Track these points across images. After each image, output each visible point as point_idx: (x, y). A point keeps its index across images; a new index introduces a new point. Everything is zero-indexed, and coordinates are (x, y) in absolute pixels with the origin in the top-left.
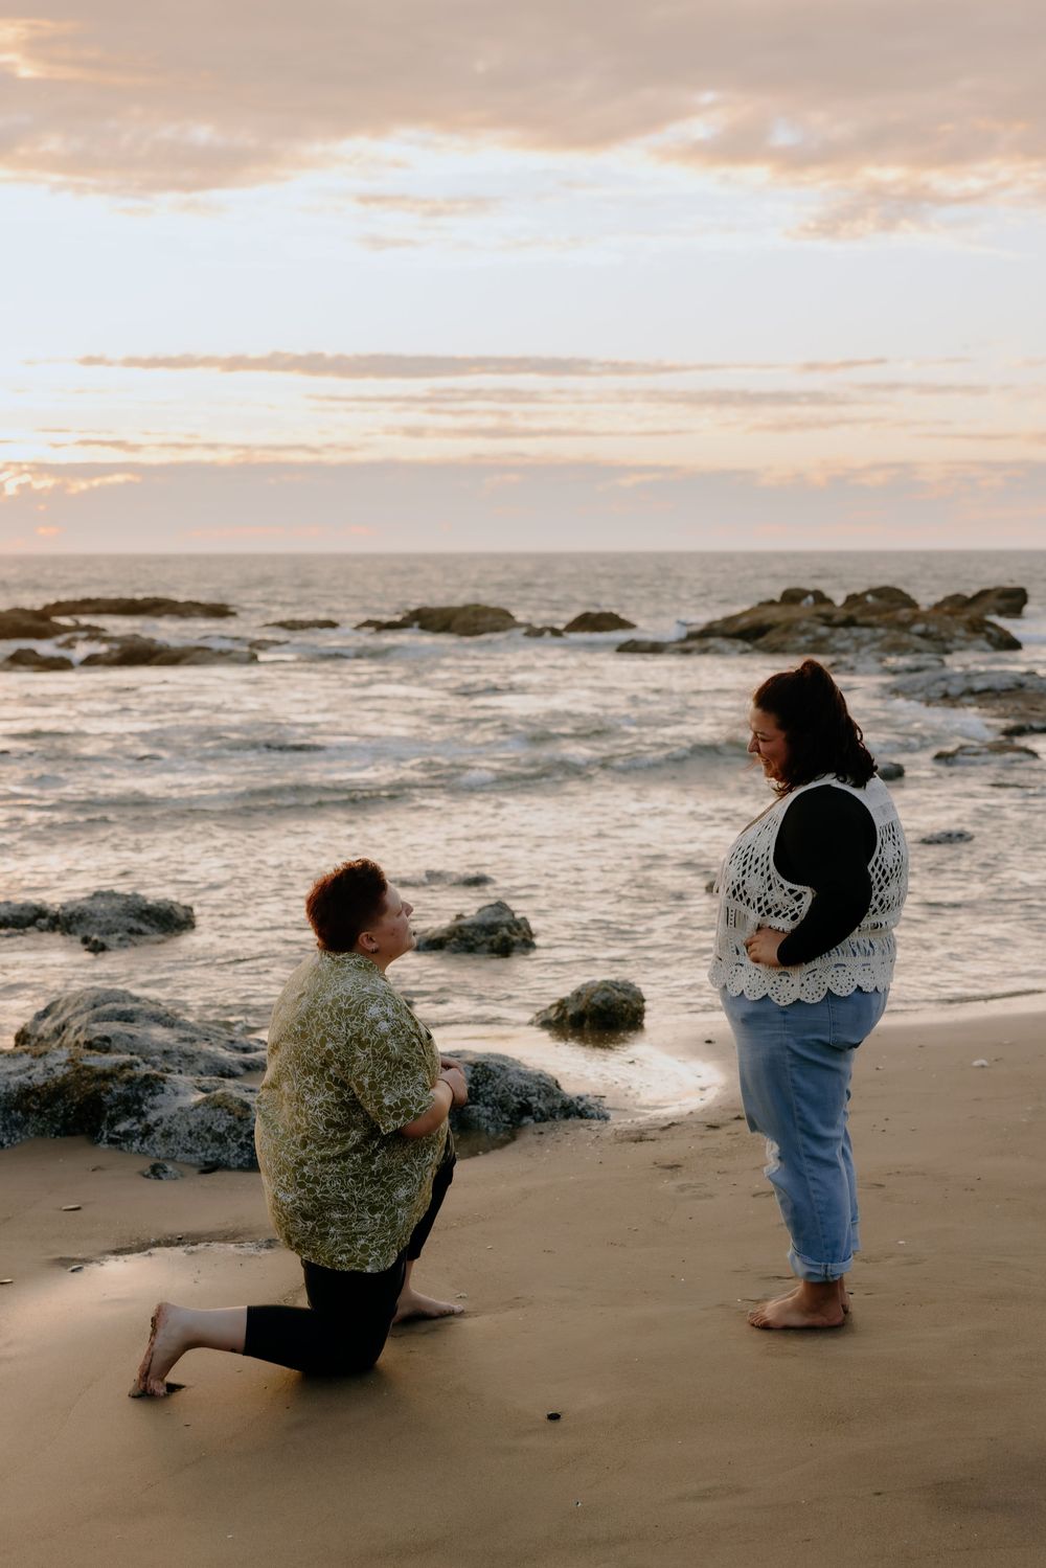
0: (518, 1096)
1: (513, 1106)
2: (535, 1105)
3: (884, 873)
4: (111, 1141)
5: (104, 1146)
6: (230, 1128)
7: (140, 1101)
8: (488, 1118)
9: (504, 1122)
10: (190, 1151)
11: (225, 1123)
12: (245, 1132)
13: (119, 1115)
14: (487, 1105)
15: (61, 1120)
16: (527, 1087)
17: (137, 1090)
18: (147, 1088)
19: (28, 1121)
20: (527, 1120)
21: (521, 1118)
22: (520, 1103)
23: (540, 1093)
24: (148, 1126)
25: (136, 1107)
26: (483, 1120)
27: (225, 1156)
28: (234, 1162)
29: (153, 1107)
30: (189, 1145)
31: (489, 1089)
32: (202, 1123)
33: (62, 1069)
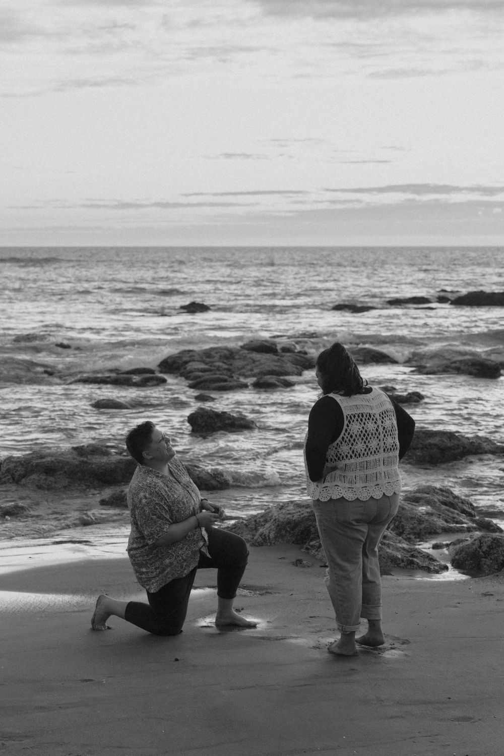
1: (500, 561)
3: (351, 437)
13: (315, 538)
15: (295, 537)
19: (285, 535)
31: (495, 552)
33: (306, 514)
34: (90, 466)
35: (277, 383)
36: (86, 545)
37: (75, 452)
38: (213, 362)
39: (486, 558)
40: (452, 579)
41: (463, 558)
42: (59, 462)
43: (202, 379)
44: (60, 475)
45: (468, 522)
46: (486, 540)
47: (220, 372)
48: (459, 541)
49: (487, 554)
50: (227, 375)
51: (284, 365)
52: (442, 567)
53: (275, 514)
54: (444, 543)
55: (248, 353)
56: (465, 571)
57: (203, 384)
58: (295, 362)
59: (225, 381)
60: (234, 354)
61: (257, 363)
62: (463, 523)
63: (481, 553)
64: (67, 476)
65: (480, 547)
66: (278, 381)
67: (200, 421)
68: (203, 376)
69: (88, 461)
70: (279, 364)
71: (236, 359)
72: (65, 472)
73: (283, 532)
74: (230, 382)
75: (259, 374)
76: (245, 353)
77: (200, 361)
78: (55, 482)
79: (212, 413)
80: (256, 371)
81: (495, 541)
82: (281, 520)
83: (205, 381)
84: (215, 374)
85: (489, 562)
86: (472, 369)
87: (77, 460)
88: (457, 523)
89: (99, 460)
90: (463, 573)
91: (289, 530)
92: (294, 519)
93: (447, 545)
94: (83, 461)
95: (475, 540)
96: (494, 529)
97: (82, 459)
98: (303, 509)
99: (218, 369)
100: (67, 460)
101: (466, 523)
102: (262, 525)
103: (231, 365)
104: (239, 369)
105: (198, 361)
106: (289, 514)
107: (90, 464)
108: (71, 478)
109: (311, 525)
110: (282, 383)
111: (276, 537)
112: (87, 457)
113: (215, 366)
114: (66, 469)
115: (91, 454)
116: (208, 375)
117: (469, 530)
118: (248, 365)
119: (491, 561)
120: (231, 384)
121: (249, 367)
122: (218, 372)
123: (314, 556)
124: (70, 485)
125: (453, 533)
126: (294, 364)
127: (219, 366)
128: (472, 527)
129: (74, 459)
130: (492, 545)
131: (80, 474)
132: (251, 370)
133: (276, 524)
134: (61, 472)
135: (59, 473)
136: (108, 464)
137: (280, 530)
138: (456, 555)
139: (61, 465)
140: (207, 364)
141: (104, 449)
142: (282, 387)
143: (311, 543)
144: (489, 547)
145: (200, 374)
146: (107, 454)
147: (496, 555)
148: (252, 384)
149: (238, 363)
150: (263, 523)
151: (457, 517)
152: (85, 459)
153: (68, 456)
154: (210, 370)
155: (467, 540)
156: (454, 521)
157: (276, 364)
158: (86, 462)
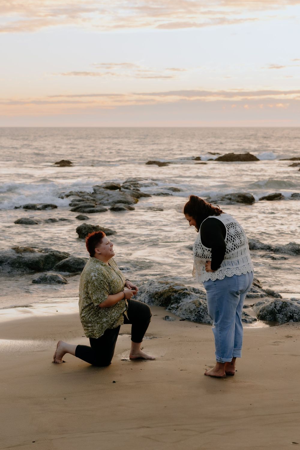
0: (291, 313)
1: (288, 316)
2: (294, 316)
3: (232, 237)
4: (170, 309)
5: (167, 310)
6: (194, 309)
7: (180, 299)
8: (281, 318)
9: (285, 320)
10: (183, 314)
11: (193, 308)
12: (197, 311)
13: (174, 302)
14: (282, 314)
15: (161, 302)
16: (294, 311)
17: (181, 296)
18: (183, 296)
19: (155, 301)
20: (292, 321)
21: (290, 320)
22: (290, 315)
23: (298, 313)
24: (178, 306)
25: (179, 301)
26: (279, 319)
27: (191, 317)
28: (192, 319)
29: (182, 302)
30: (184, 313)
31: (285, 310)
32: (189, 307)
33: (167, 288)
34: (23, 259)
35: (125, 208)
36: (30, 308)
37: (14, 251)
38: (84, 196)
39: (280, 314)
40: (261, 327)
41: (265, 314)
42: (4, 257)
43: (79, 206)
44: (5, 265)
45: (260, 291)
46: (279, 302)
47: (89, 202)
48: (260, 304)
49: (280, 311)
50: (93, 203)
51: (127, 197)
52: (254, 319)
53: (147, 289)
54: (250, 304)
55: (105, 190)
56: (268, 322)
57: (80, 209)
58: (133, 195)
59: (94, 207)
60: (96, 191)
61: (111, 196)
62: (257, 292)
63: (276, 311)
64: (10, 266)
65: (275, 307)
66: (125, 207)
67: (84, 231)
68: (79, 204)
69: (23, 256)
70: (123, 196)
71: (97, 194)
72: (9, 263)
73: (153, 299)
74: (96, 207)
75: (112, 203)
76: (103, 190)
77: (77, 195)
78: (3, 269)
79: (91, 226)
80: (110, 201)
81: (284, 304)
82: (152, 292)
83: (81, 207)
84: (87, 203)
85: (281, 316)
86: (239, 199)
87: (15, 256)
88: (254, 292)
89: (29, 255)
90: (267, 324)
91: (157, 298)
92: (160, 291)
93: (252, 306)
94: (19, 257)
95: (272, 303)
96: (276, 296)
97: (18, 255)
98: (165, 285)
99: (88, 200)
100: (10, 256)
101: (259, 292)
102: (139, 295)
103: (95, 197)
104: (100, 200)
105: (75, 195)
106: (156, 288)
107: (23, 257)
108: (12, 267)
109: (171, 295)
110: (127, 208)
111: (149, 302)
112: (21, 254)
113: (85, 198)
114: (9, 262)
115: (23, 252)
116: (82, 203)
117: (262, 296)
118: (105, 197)
119: (283, 316)
120: (97, 209)
121: (106, 198)
122: (88, 202)
123: (175, 314)
124: (12, 271)
125: (253, 298)
126: (132, 197)
127: (88, 198)
128: (264, 294)
129: (13, 255)
130: (282, 306)
131: (18, 264)
132: (108, 200)
133: (149, 294)
134: (6, 263)
135: (4, 264)
136: (34, 258)
137: (151, 298)
138: (260, 312)
139: (6, 259)
140: (80, 197)
141: (31, 249)
142: (128, 210)
143: (172, 306)
144: (281, 307)
145: (77, 203)
146: (32, 252)
147: (285, 312)
148: (109, 209)
149: (99, 196)
150: (140, 294)
151: (254, 288)
152: (20, 255)
153: (10, 253)
154: (83, 201)
155: (264, 303)
156: (252, 291)
157: (122, 196)
158: (21, 257)
